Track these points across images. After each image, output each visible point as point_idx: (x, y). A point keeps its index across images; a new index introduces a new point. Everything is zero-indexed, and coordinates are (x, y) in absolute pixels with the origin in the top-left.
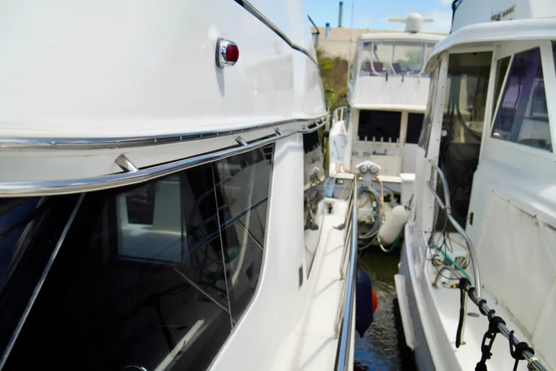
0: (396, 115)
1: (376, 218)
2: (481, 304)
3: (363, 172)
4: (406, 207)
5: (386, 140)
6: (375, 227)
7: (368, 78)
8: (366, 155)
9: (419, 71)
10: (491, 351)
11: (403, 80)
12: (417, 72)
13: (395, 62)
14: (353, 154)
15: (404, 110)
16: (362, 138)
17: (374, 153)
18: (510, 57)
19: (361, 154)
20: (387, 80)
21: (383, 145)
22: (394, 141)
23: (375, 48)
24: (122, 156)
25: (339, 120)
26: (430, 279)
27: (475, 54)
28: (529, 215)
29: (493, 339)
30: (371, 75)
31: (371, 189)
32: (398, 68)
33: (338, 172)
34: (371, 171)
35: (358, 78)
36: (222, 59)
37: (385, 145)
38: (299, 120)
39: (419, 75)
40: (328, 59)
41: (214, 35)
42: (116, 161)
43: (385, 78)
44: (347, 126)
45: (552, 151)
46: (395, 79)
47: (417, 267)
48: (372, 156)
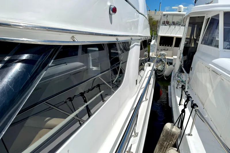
0: (172, 38)
1: (164, 69)
2: (186, 92)
3: (161, 55)
4: (173, 66)
5: (168, 46)
6: (163, 71)
7: (164, 26)
8: (162, 50)
9: (180, 24)
10: (187, 106)
11: (175, 27)
12: (180, 25)
13: (173, 21)
14: (157, 50)
15: (175, 36)
16: (160, 45)
17: (164, 50)
18: (210, 18)
19: (160, 50)
20: (170, 27)
21: (167, 47)
22: (171, 46)
23: (167, 17)
24: (73, 37)
25: (154, 39)
26: (176, 86)
27: (199, 17)
28: (208, 68)
29: (188, 102)
30: (165, 25)
31: (163, 60)
32: (174, 24)
33: (152, 55)
34: (163, 55)
35: (161, 26)
36: (111, 12)
37: (168, 47)
38: (139, 36)
39: (181, 25)
40: (155, 21)
41: (109, 4)
42: (71, 38)
43: (169, 26)
44: (156, 41)
45: (218, 48)
46: (173, 27)
47: (173, 82)
48: (163, 51)
